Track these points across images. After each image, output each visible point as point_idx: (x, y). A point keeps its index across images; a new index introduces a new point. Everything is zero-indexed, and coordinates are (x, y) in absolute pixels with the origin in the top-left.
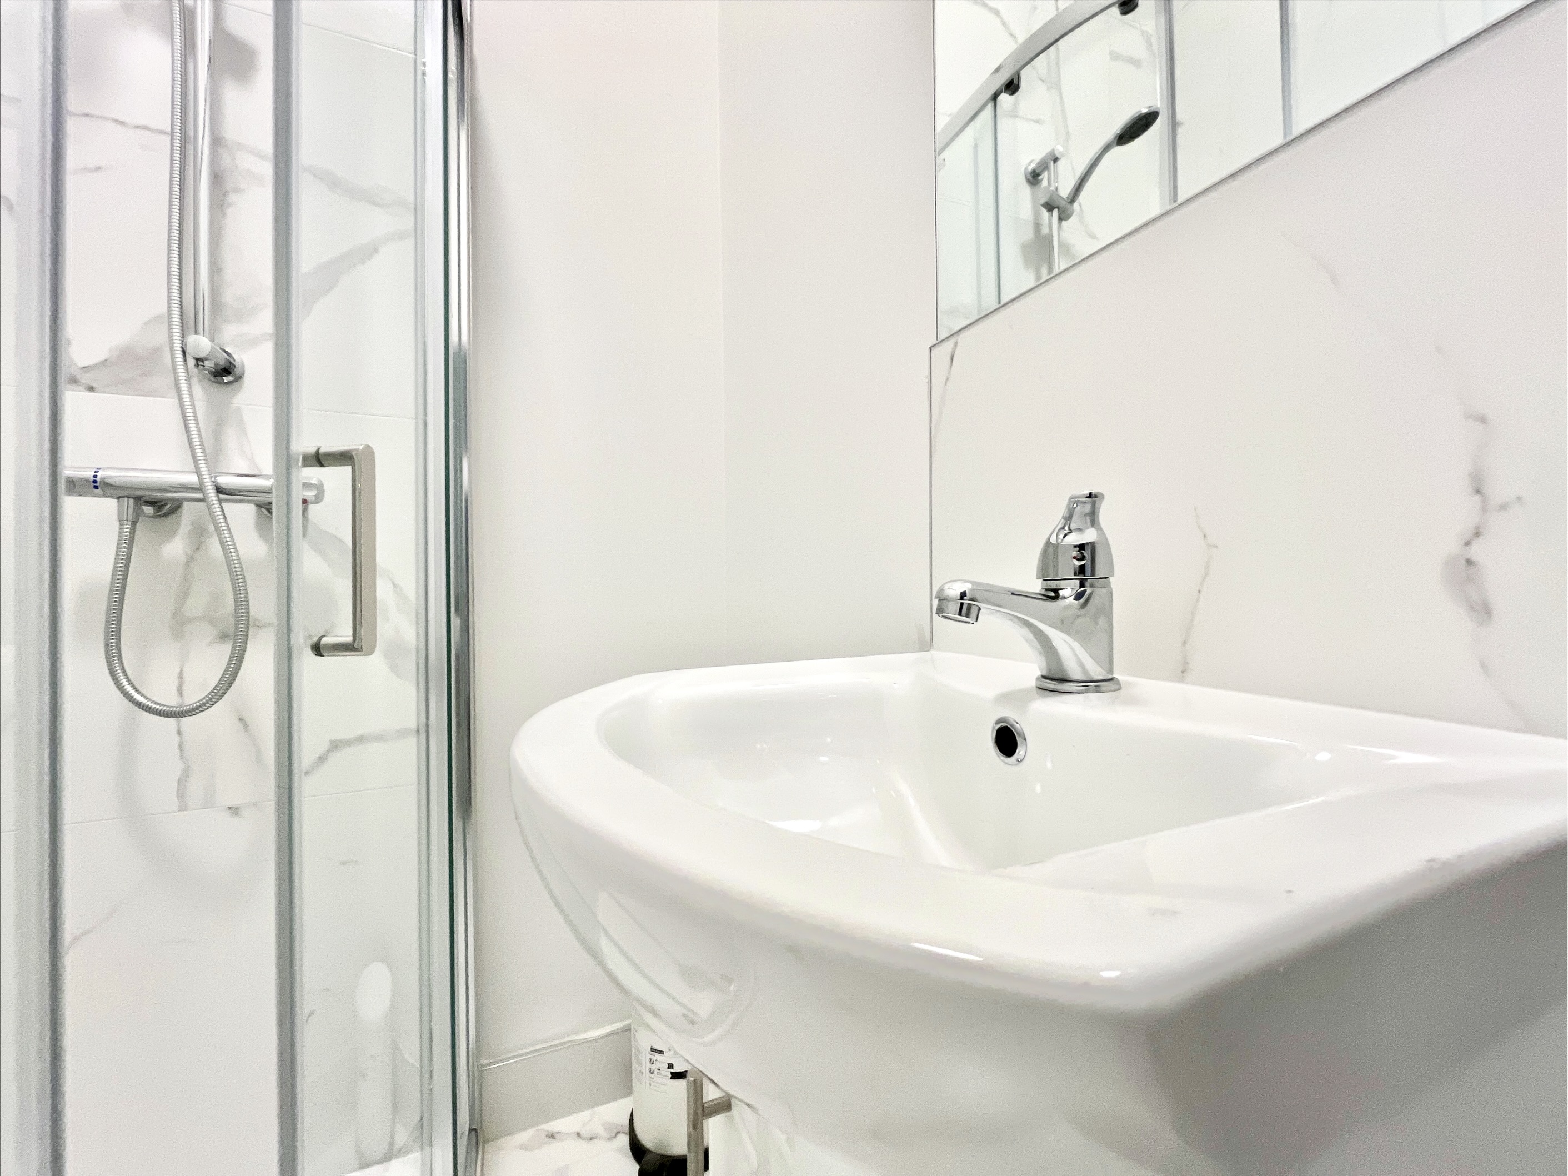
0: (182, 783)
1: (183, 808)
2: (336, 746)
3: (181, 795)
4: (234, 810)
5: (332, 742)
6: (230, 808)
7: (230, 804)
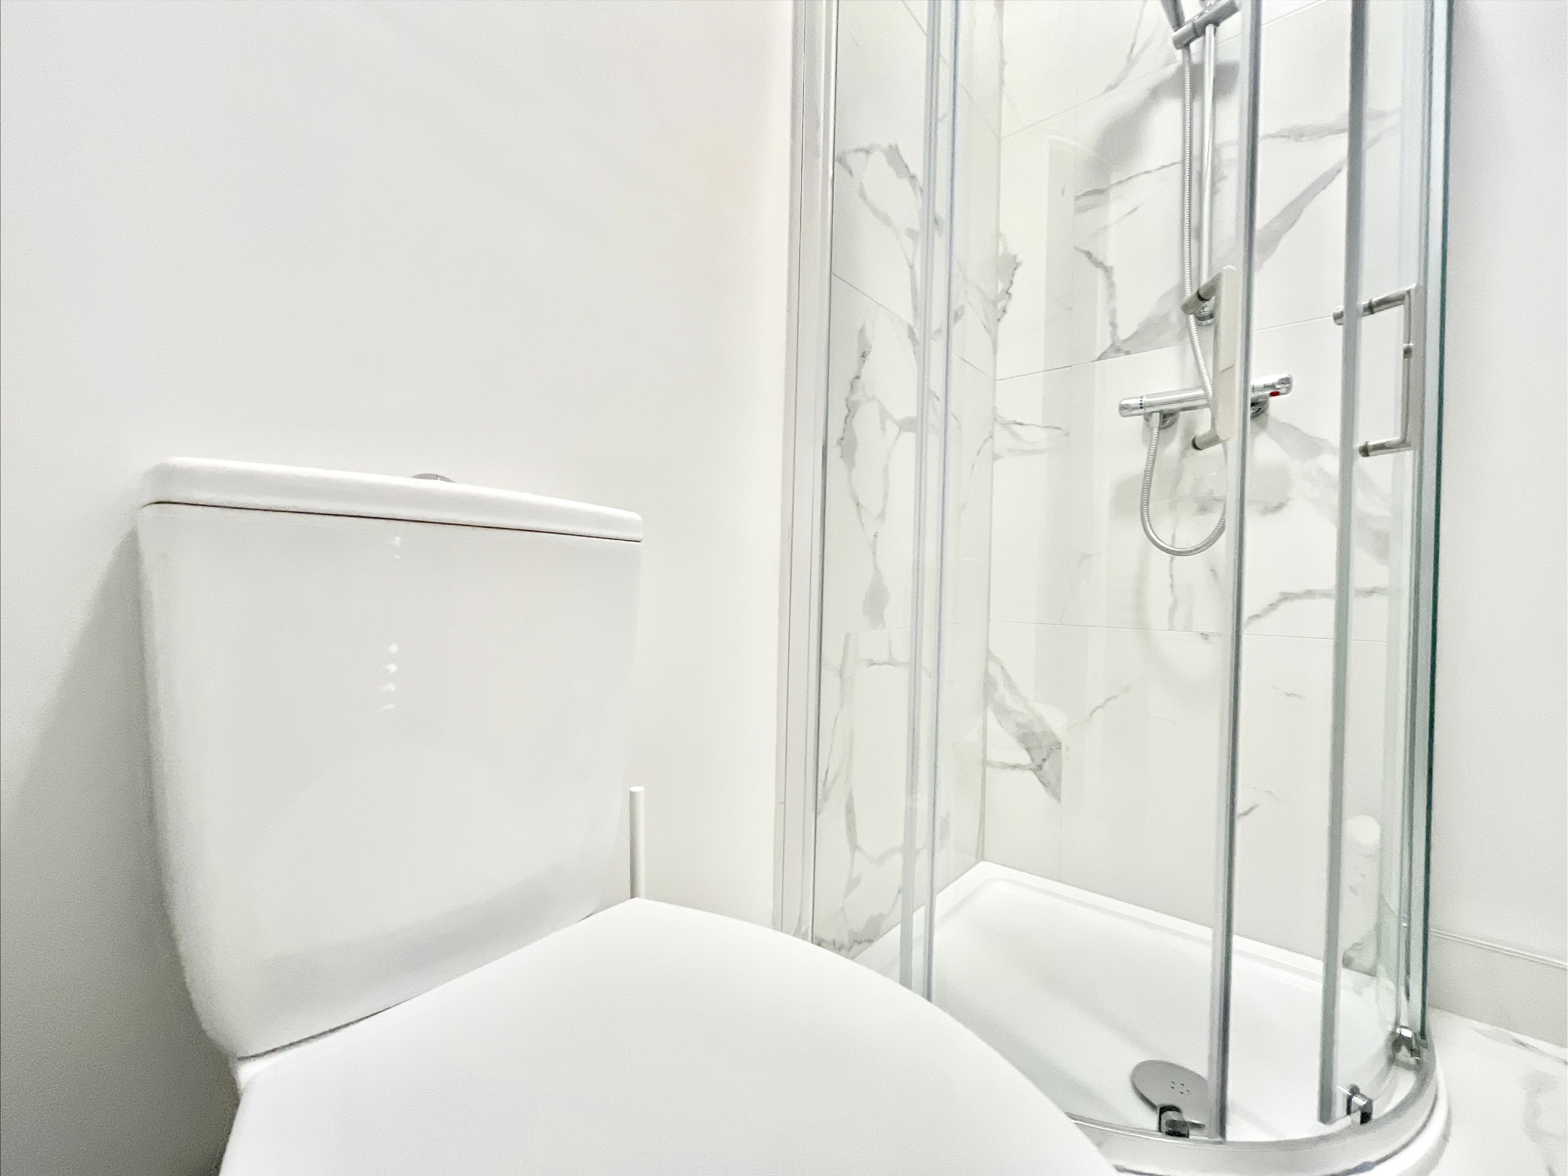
0: (1172, 610)
1: (1172, 628)
2: (1285, 597)
3: (1171, 619)
4: (1205, 636)
5: (1283, 594)
6: (1202, 634)
7: (1202, 631)
